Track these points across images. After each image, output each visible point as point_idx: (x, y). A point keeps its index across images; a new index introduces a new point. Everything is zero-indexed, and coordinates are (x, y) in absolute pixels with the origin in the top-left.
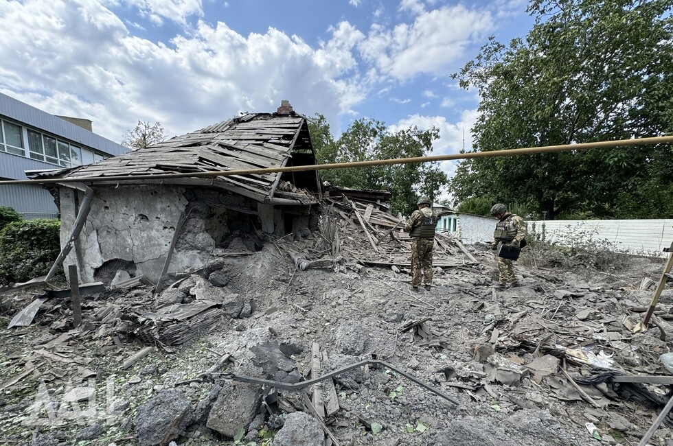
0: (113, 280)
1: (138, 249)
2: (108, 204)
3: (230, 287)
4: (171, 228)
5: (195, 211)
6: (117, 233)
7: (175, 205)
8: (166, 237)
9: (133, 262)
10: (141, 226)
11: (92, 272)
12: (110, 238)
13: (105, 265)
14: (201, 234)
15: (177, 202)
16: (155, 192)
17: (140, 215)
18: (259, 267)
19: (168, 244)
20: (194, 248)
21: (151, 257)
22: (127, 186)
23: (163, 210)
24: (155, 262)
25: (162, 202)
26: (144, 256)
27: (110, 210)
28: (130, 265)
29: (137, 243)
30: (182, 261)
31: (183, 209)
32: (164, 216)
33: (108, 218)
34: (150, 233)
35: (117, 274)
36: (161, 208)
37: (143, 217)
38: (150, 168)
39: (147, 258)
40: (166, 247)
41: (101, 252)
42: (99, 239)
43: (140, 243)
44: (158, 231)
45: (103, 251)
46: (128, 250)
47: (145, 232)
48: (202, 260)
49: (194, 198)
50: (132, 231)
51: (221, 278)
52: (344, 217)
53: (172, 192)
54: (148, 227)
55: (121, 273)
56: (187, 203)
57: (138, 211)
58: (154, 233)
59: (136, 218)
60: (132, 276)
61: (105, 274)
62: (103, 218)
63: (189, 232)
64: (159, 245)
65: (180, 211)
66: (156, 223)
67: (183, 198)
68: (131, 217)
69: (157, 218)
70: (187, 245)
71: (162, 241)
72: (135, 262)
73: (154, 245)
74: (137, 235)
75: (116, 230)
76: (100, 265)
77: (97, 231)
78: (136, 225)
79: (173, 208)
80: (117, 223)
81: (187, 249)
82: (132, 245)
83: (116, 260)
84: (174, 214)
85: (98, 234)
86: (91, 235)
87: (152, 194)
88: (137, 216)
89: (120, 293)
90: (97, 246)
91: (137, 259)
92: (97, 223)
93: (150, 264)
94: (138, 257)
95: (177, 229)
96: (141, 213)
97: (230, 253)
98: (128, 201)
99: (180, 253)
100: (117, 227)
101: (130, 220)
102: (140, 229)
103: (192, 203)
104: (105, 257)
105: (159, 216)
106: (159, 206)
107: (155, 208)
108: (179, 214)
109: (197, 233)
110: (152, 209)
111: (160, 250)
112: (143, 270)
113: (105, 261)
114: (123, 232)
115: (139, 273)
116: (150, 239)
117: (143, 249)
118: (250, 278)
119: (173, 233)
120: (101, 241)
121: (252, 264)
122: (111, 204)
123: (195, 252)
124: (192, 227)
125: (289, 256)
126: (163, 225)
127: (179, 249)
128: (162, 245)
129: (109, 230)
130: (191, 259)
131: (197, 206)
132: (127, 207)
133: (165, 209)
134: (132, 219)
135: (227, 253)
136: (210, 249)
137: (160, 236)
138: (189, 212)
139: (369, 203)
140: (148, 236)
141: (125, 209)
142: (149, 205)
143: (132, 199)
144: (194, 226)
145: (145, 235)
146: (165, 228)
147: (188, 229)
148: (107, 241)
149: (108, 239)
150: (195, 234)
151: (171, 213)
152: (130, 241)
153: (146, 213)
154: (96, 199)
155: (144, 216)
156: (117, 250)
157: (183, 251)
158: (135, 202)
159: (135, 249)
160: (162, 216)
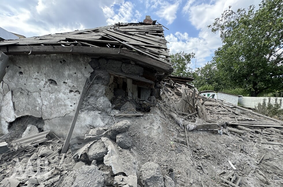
0: (24, 133)
1: (46, 108)
2: (22, 70)
3: (135, 148)
4: (76, 91)
5: (98, 78)
6: (29, 94)
7: (81, 72)
8: (72, 99)
9: (41, 118)
10: (50, 89)
11: (7, 125)
12: (23, 98)
13: (18, 120)
14: (102, 98)
15: (83, 70)
16: (64, 60)
17: (50, 80)
18: (156, 128)
19: (73, 105)
20: (95, 109)
21: (57, 115)
22: (39, 55)
23: (70, 76)
24: (60, 120)
25: (70, 70)
26: (51, 114)
27: (24, 75)
28: (38, 121)
29: (45, 103)
30: (85, 120)
31: (88, 76)
32: (71, 81)
33: (22, 81)
34: (58, 95)
35: (28, 128)
36: (69, 75)
37: (52, 82)
38: (60, 40)
39: (54, 116)
40: (71, 107)
41: (15, 109)
42: (14, 99)
43: (48, 103)
44: (64, 94)
45: (16, 108)
46: (38, 108)
47: (54, 94)
48: (103, 120)
49: (98, 67)
50: (42, 93)
51: (128, 141)
52: (171, 91)
53: (79, 60)
54: (56, 90)
55: (31, 127)
56: (92, 70)
57: (48, 76)
58: (61, 95)
59: (46, 82)
60: (41, 130)
61: (17, 127)
62: (18, 81)
63: (92, 95)
64: (65, 105)
65: (85, 77)
66: (63, 87)
67: (89, 66)
68: (42, 81)
69: (64, 83)
70: (89, 107)
71: (68, 103)
72: (43, 119)
73: (61, 105)
74: (46, 96)
75: (29, 91)
76: (13, 120)
77: (12, 92)
78: (46, 88)
79: (79, 75)
80: (30, 86)
81: (89, 110)
82: (41, 104)
83: (27, 116)
84: (80, 80)
85: (12, 95)
86: (7, 95)
87: (61, 62)
88: (47, 80)
89: (25, 151)
90: (12, 104)
91: (46, 116)
92: (13, 85)
93: (57, 121)
94: (46, 115)
95: (83, 93)
96: (51, 78)
97: (126, 115)
98: (39, 68)
99: (83, 113)
100: (29, 90)
101: (40, 83)
102: (49, 91)
103: (96, 71)
104: (17, 114)
105: (66, 81)
106: (67, 73)
107: (63, 74)
108: (84, 80)
109: (99, 97)
110: (61, 75)
111: (65, 110)
112: (50, 125)
113: (17, 117)
114: (34, 94)
115: (47, 128)
116: (57, 100)
117: (51, 109)
118: (148, 137)
119: (78, 96)
120: (15, 100)
121: (148, 125)
122: (25, 70)
123: (97, 113)
124: (95, 91)
125: (172, 118)
126: (70, 89)
127: (83, 110)
128: (68, 105)
129: (23, 92)
130: (93, 119)
131: (101, 73)
132: (38, 73)
133: (72, 76)
134: (43, 83)
135: (123, 114)
136: (109, 110)
137: (66, 98)
138: (93, 79)
139: (182, 84)
140: (56, 98)
141: (37, 74)
142: (58, 71)
143: (43, 66)
144: (97, 91)
145: (53, 97)
146: (71, 91)
147: (91, 93)
148: (20, 101)
149: (21, 99)
150: (97, 97)
151: (77, 79)
152: (39, 101)
153: (55, 79)
154: (12, 65)
155: (53, 80)
156: (29, 108)
157: (86, 111)
158: (45, 69)
159: (44, 108)
160: (69, 82)
